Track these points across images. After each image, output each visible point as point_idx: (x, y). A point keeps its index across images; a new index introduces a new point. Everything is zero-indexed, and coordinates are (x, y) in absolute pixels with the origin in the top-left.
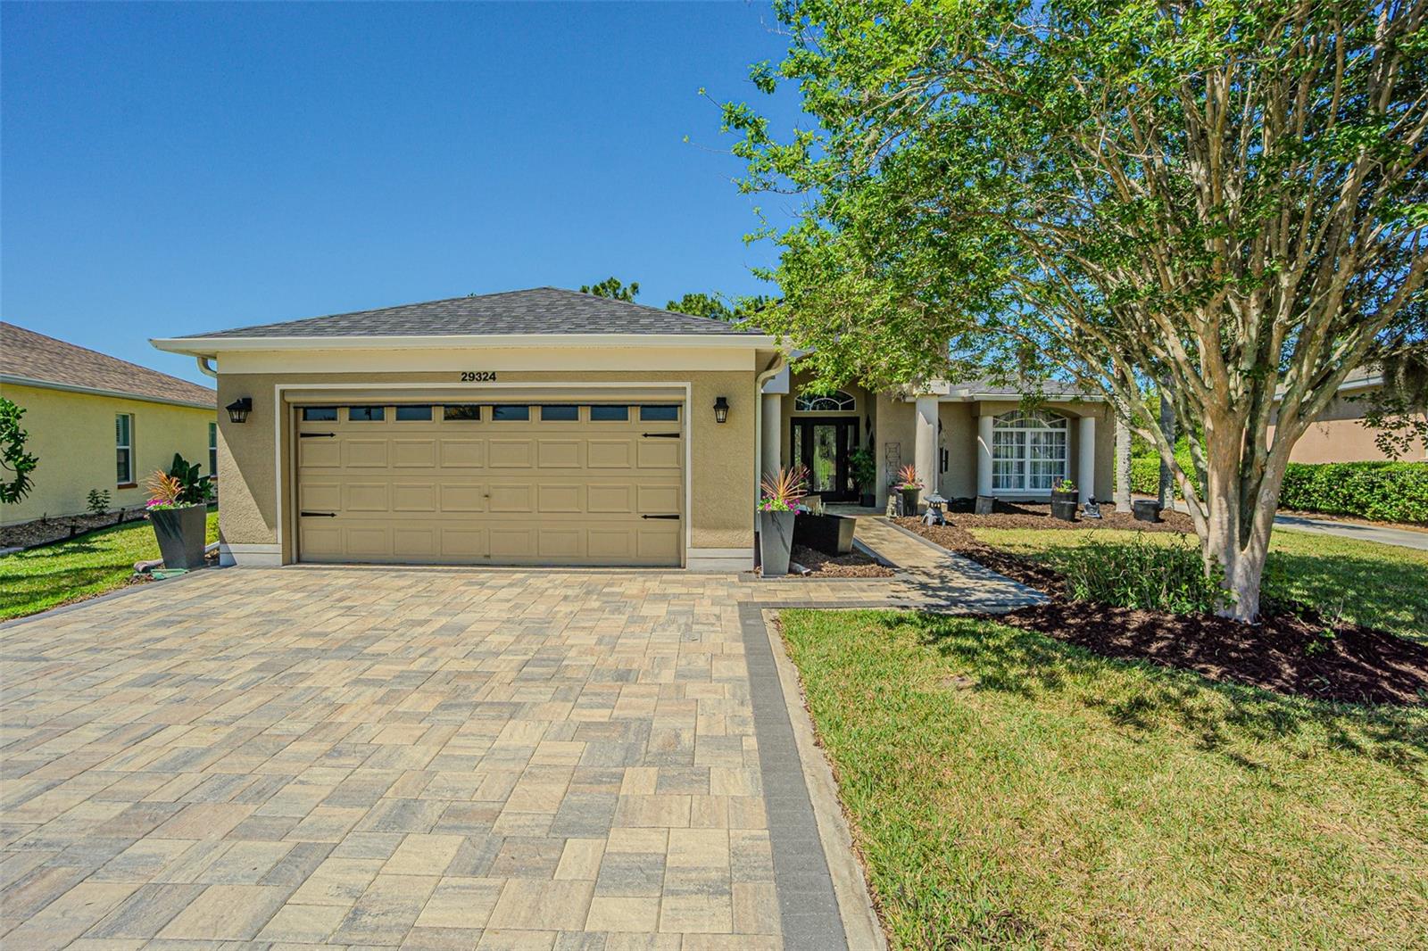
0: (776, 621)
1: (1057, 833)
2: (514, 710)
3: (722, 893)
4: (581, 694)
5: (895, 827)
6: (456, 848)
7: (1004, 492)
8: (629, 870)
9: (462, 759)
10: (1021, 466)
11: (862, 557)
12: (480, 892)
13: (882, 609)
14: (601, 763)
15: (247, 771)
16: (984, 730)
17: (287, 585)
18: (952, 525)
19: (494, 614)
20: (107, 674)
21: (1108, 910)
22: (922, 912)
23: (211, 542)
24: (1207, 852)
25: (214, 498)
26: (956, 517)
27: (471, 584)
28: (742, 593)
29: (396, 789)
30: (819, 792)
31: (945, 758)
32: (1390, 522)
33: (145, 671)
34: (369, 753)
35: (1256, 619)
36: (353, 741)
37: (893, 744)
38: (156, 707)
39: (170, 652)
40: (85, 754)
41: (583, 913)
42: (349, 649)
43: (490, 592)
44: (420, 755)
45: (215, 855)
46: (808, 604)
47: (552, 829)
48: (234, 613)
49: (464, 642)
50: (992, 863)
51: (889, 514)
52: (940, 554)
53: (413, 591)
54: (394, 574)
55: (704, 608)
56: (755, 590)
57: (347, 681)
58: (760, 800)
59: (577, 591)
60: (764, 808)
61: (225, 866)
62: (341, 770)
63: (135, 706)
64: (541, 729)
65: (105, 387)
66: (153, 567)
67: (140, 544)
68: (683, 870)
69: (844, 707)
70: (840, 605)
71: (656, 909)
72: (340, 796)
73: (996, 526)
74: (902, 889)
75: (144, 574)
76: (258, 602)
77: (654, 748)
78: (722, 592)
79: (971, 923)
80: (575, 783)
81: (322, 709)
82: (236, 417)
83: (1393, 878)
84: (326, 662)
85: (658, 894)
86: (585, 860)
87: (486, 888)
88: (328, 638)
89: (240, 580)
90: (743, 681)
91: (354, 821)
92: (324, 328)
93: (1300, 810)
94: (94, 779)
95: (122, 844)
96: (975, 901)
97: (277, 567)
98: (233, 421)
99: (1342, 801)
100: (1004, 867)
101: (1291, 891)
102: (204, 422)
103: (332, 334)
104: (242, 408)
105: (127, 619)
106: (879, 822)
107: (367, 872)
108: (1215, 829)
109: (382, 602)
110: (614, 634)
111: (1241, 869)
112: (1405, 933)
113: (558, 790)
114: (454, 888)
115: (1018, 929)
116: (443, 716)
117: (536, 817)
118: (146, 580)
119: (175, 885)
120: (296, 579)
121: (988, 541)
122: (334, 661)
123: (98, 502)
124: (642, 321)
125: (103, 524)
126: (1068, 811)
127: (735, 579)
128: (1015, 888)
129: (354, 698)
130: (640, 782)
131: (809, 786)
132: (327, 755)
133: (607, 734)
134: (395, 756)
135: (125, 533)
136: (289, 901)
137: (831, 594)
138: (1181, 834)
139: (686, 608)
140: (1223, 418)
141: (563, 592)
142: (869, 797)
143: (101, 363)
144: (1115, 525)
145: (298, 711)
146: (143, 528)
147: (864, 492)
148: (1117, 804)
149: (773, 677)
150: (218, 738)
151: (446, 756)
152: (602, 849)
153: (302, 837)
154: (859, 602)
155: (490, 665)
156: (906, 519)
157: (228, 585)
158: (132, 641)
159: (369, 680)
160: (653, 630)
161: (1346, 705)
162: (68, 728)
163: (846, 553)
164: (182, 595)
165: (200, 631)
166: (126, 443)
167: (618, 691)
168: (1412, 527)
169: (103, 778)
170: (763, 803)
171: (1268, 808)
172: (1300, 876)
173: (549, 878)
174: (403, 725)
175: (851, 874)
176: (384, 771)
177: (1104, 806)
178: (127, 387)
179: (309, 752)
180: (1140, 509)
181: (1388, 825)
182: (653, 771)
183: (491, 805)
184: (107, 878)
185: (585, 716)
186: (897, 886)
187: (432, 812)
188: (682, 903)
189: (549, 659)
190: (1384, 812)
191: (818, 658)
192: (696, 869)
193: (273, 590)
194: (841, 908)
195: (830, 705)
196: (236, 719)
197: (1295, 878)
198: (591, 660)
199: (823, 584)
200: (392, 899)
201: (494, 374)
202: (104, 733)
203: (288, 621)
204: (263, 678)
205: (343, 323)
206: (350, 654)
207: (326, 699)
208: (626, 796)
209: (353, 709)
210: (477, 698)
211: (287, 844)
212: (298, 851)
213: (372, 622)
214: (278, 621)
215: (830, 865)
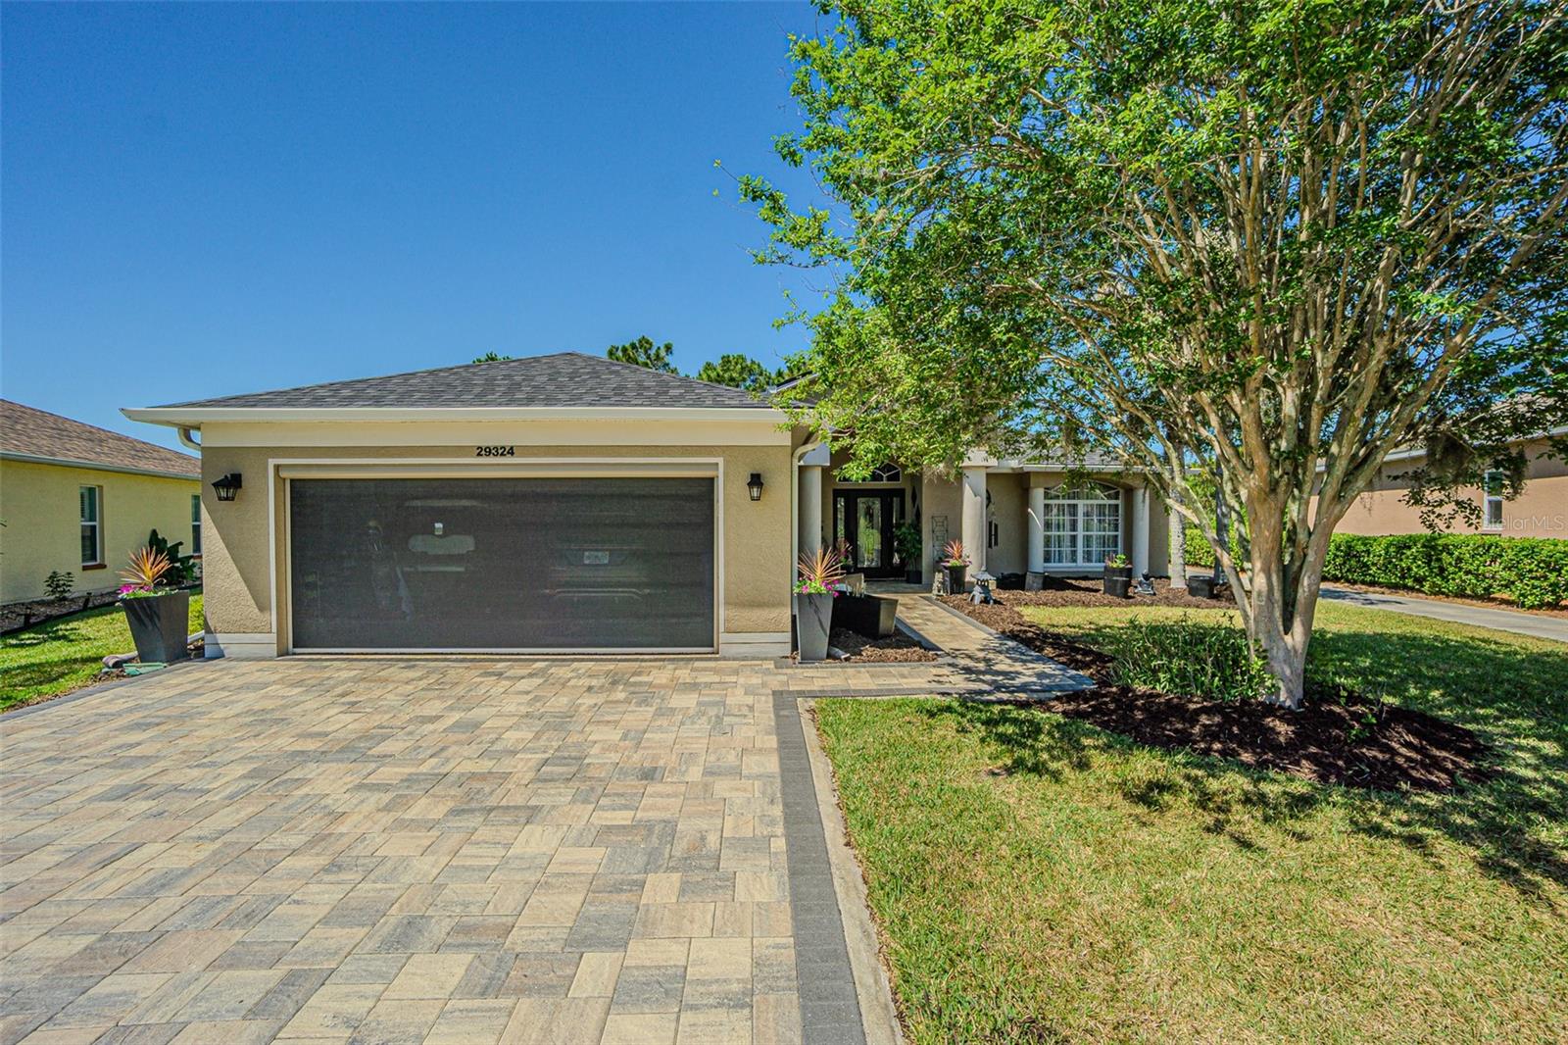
0: (812, 711)
1: (1086, 934)
2: (532, 814)
3: (742, 1007)
4: (603, 795)
5: (922, 932)
6: (465, 967)
7: (1056, 567)
8: (647, 984)
9: (474, 870)
10: (1074, 539)
11: (904, 640)
12: (489, 1014)
13: (922, 697)
14: (622, 870)
15: (234, 892)
16: (1019, 826)
17: (282, 679)
18: (1000, 603)
19: (512, 708)
20: (69, 787)
21: (1132, 1014)
22: (945, 1019)
23: (196, 631)
24: (1234, 951)
25: (198, 578)
26: (1005, 595)
27: (487, 674)
28: (777, 681)
29: (401, 906)
30: (847, 894)
31: (978, 857)
32: (1448, 596)
33: (117, 781)
34: (372, 866)
35: (1300, 704)
36: (354, 854)
37: (925, 843)
38: (129, 823)
39: (146, 759)
40: (42, 882)
41: (597, 1033)
42: (351, 750)
43: (507, 683)
44: (427, 867)
45: (195, 989)
46: (846, 692)
47: (567, 943)
48: (222, 713)
49: (479, 740)
50: (1018, 967)
51: (935, 592)
52: (986, 636)
53: (423, 684)
54: (402, 664)
55: (737, 698)
56: (791, 677)
57: (349, 786)
58: (786, 905)
59: (603, 680)
60: (790, 914)
61: (207, 1000)
62: (341, 886)
63: (103, 823)
64: (560, 834)
65: (65, 455)
66: (126, 662)
67: (111, 634)
68: (703, 983)
69: (877, 804)
70: (879, 693)
71: (673, 1025)
72: (340, 915)
73: (1045, 604)
74: (927, 996)
75: (114, 670)
76: (249, 699)
77: (678, 853)
78: (756, 680)
79: (993, 1030)
80: (594, 892)
81: (321, 818)
82: (223, 494)
83: (1412, 972)
84: (326, 766)
85: (677, 1010)
86: (601, 975)
87: (494, 1009)
88: (330, 737)
89: (227, 674)
90: (774, 777)
91: (354, 942)
92: (324, 397)
93: (1329, 905)
94: (53, 909)
95: (86, 983)
96: (999, 1008)
97: (271, 659)
98: (220, 499)
99: (1371, 893)
100: (1031, 971)
101: (1313, 989)
102: (186, 494)
103: (333, 405)
104: (231, 484)
105: (95, 722)
106: (906, 926)
107: (366, 998)
108: (1244, 926)
109: (390, 696)
110: (641, 728)
111: (1265, 967)
112: (1419, 1029)
113: (576, 900)
114: (461, 1011)
115: (1040, 1036)
116: (455, 822)
117: (551, 930)
118: (118, 676)
119: (148, 1026)
120: (293, 672)
121: (1036, 621)
122: (334, 764)
123: (58, 586)
124: (672, 392)
125: (65, 611)
126: (1098, 911)
127: (771, 665)
128: (1039, 993)
129: (356, 806)
130: (662, 888)
131: (838, 889)
132: (326, 870)
133: (630, 838)
134: (401, 869)
135: (91, 621)
136: (279, 1035)
137: (870, 681)
138: (1208, 931)
139: (718, 699)
140: (1265, 500)
141: (586, 682)
142: (897, 900)
143: (61, 428)
144: (1169, 602)
145: (293, 822)
146: (115, 615)
147: (910, 568)
148: (1148, 902)
149: (806, 771)
150: (201, 856)
151: (457, 867)
152: (620, 963)
153: (296, 963)
154: (898, 690)
155: (506, 765)
156: (953, 597)
157: (214, 680)
158: (100, 748)
159: (374, 784)
160: (682, 723)
161: (1383, 793)
162: (22, 853)
163: (887, 636)
164: (160, 693)
165: (181, 734)
166: (92, 518)
167: (642, 791)
168: (1468, 601)
169: (64, 908)
170: (789, 909)
171: (1298, 903)
172: (1323, 973)
173: (563, 996)
174: (410, 834)
175: (876, 982)
176: (388, 886)
177: (1136, 905)
178: (93, 456)
179: (305, 868)
180: (1194, 585)
181: (1414, 918)
182: (676, 877)
183: (504, 919)
184: (66, 1024)
185: (607, 818)
186: (922, 993)
187: (439, 929)
188: (701, 1018)
189: (570, 757)
190: (1410, 905)
191: (853, 752)
192: (717, 981)
193: (266, 685)
194: (864, 1018)
195: (862, 801)
196: (223, 833)
197: (1318, 975)
198: (614, 757)
199: (863, 669)
200: (394, 1026)
201: (512, 448)
202: (67, 856)
203: (283, 720)
204: (254, 786)
205: (346, 392)
206: (353, 756)
207: (325, 807)
208: (648, 905)
209: (355, 818)
210: (492, 802)
211: (280, 971)
212: (291, 980)
213: (377, 720)
214: (271, 720)
215: (855, 973)
